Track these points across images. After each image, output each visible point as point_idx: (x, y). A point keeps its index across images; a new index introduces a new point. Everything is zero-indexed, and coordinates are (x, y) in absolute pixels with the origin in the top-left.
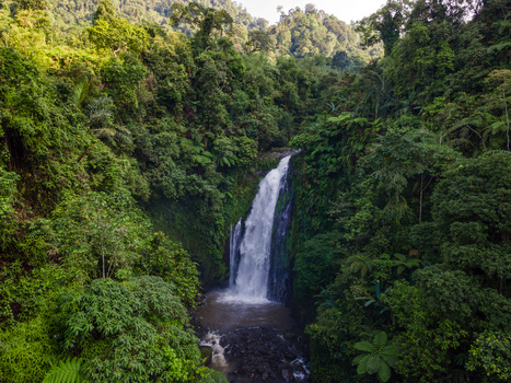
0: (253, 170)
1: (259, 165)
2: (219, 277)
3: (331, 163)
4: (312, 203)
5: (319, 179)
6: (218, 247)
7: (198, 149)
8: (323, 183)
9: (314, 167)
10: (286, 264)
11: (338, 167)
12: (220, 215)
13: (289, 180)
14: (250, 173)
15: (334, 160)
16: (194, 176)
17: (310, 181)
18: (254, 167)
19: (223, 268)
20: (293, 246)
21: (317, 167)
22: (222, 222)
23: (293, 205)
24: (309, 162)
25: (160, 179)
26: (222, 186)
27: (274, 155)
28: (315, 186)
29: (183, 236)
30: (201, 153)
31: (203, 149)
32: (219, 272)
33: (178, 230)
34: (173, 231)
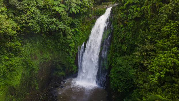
0: (90, 15)
1: (95, 12)
2: (73, 71)
3: (137, 11)
4: (122, 35)
5: (128, 21)
6: (72, 57)
7: (56, 3)
8: (131, 24)
9: (125, 13)
10: (107, 68)
11: (141, 14)
12: (72, 41)
13: (111, 21)
14: (89, 17)
15: (139, 9)
16: (54, 19)
17: (123, 22)
18: (91, 13)
19: (75, 67)
20: (111, 59)
21: (127, 13)
22: (73, 45)
23: (112, 36)
24: (122, 10)
25: (28, 21)
26: (72, 25)
27: (103, 6)
28: (125, 25)
29: (53, 51)
30: (58, 5)
31: (59, 3)
32: (73, 69)
33: (49, 49)
34: (46, 49)
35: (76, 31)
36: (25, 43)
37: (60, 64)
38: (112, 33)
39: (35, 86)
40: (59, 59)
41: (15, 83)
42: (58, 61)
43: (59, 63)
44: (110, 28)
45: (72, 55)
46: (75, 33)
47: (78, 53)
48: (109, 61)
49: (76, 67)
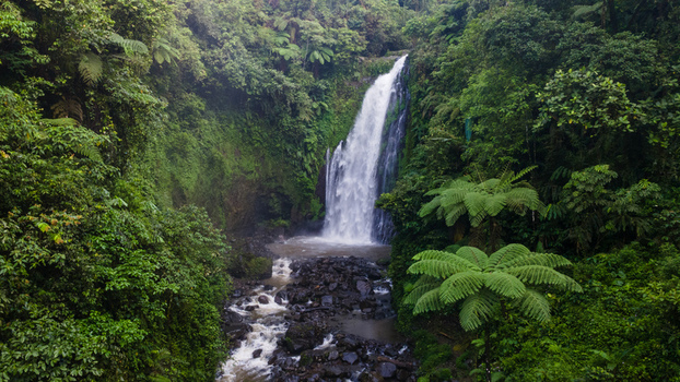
0: (357, 74)
2: (312, 216)
6: (309, 175)
7: (281, 40)
12: (311, 131)
13: (404, 82)
14: (354, 79)
18: (360, 71)
19: (315, 203)
22: (313, 141)
23: (408, 113)
25: (223, 61)
26: (315, 93)
29: (263, 157)
30: (285, 45)
31: (287, 40)
32: (312, 210)
33: (256, 148)
34: (250, 148)
35: (323, 110)
37: (278, 195)
38: (408, 106)
40: (276, 181)
42: (273, 185)
43: (275, 190)
44: (404, 96)
45: (310, 169)
46: (319, 113)
47: (324, 167)
49: (320, 206)
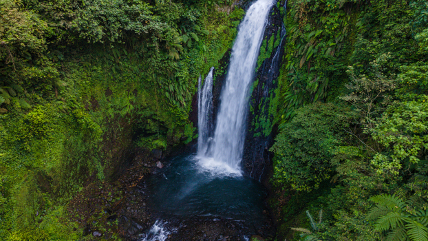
4: (310, 50)
5: (326, 14)
8: (332, 22)
10: (268, 132)
12: (182, 63)
17: (311, 17)
20: (278, 110)
22: (184, 74)
23: (283, 53)
25: (72, 14)
26: (183, 25)
28: (317, 25)
29: (136, 90)
33: (128, 84)
34: (121, 85)
35: (193, 40)
36: (67, 70)
37: (154, 120)
38: (284, 44)
39: (96, 172)
40: (151, 110)
41: (49, 166)
42: (148, 113)
43: (150, 117)
44: (280, 32)
45: (182, 100)
46: (189, 46)
47: (197, 93)
48: (272, 116)
49: (193, 130)
